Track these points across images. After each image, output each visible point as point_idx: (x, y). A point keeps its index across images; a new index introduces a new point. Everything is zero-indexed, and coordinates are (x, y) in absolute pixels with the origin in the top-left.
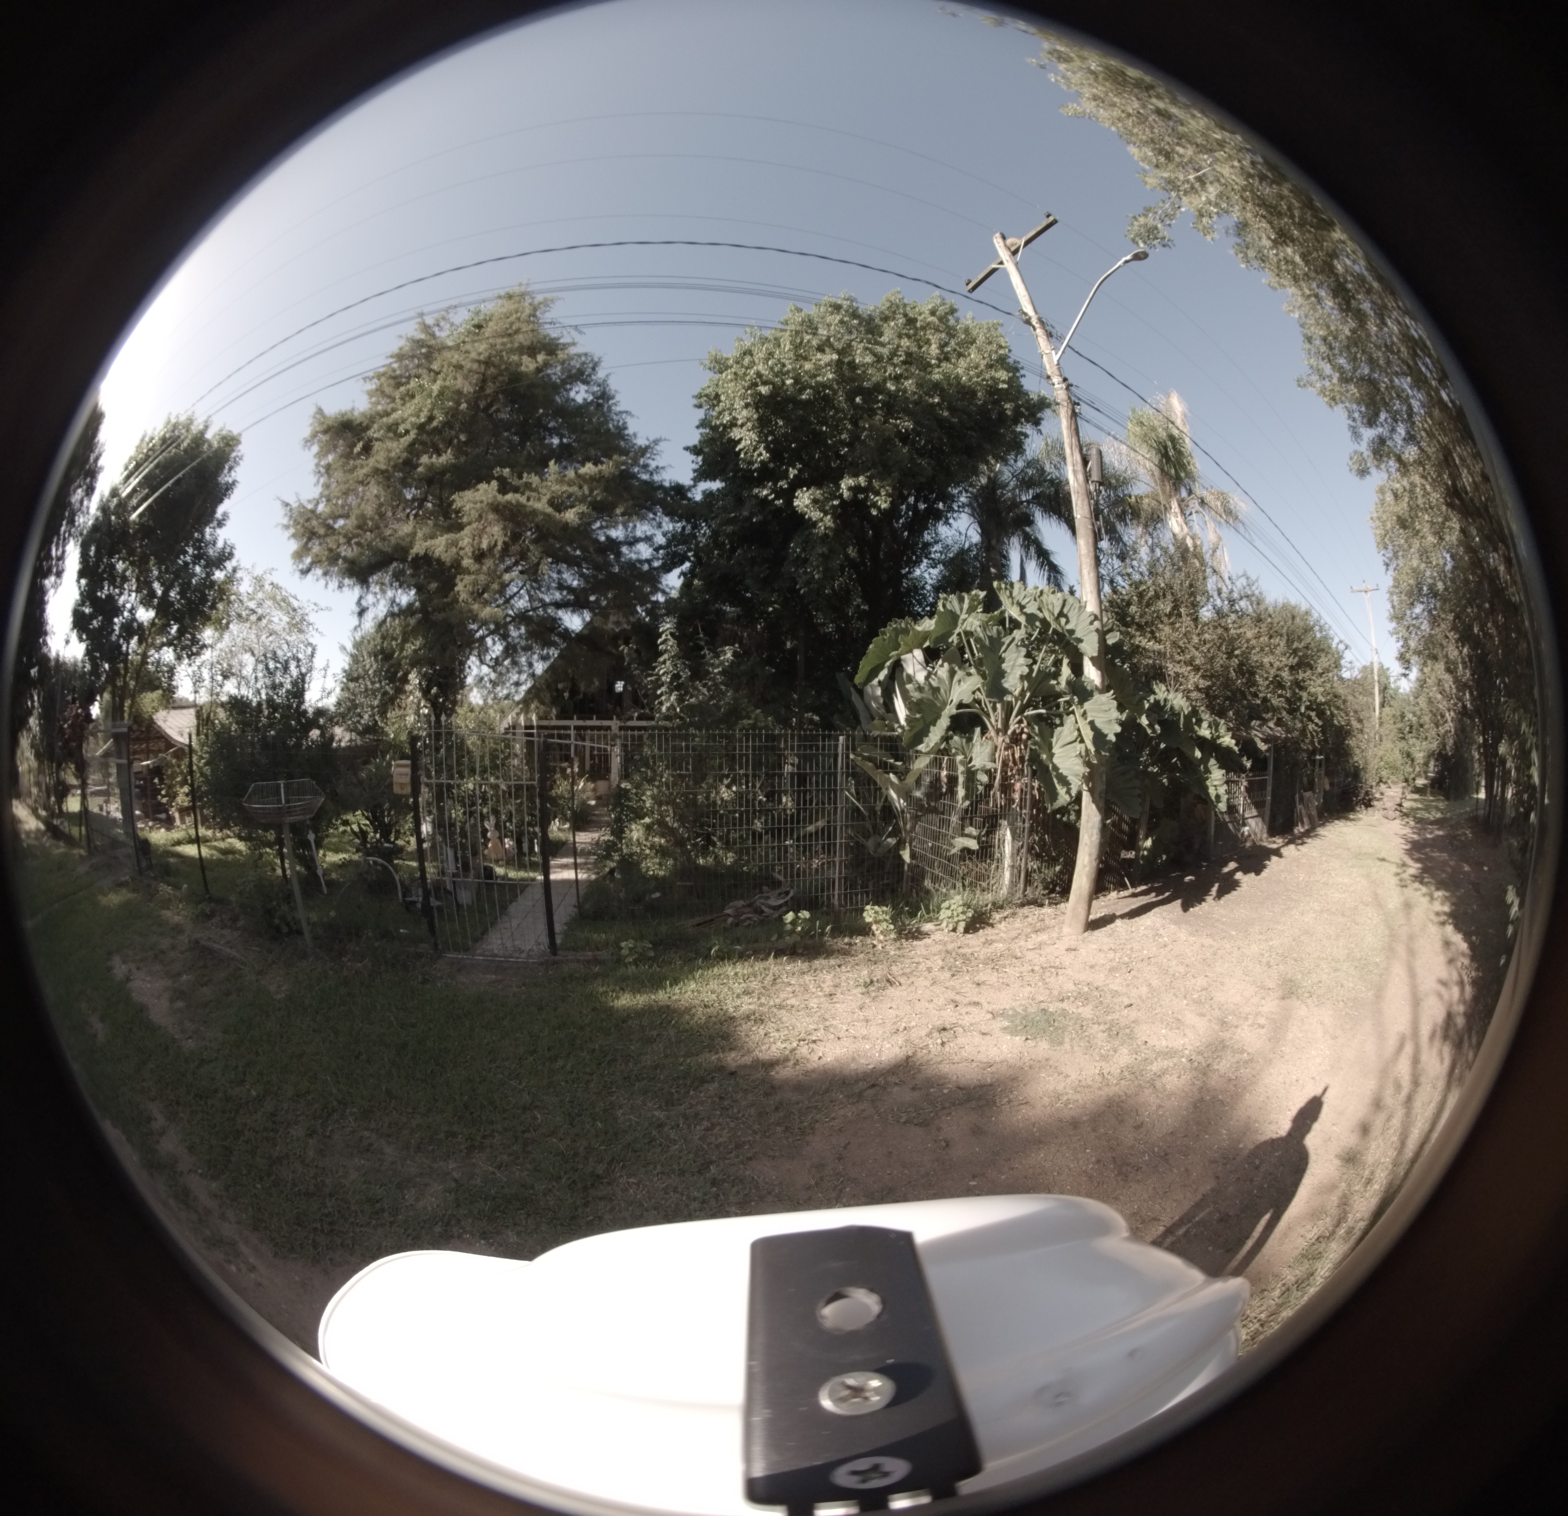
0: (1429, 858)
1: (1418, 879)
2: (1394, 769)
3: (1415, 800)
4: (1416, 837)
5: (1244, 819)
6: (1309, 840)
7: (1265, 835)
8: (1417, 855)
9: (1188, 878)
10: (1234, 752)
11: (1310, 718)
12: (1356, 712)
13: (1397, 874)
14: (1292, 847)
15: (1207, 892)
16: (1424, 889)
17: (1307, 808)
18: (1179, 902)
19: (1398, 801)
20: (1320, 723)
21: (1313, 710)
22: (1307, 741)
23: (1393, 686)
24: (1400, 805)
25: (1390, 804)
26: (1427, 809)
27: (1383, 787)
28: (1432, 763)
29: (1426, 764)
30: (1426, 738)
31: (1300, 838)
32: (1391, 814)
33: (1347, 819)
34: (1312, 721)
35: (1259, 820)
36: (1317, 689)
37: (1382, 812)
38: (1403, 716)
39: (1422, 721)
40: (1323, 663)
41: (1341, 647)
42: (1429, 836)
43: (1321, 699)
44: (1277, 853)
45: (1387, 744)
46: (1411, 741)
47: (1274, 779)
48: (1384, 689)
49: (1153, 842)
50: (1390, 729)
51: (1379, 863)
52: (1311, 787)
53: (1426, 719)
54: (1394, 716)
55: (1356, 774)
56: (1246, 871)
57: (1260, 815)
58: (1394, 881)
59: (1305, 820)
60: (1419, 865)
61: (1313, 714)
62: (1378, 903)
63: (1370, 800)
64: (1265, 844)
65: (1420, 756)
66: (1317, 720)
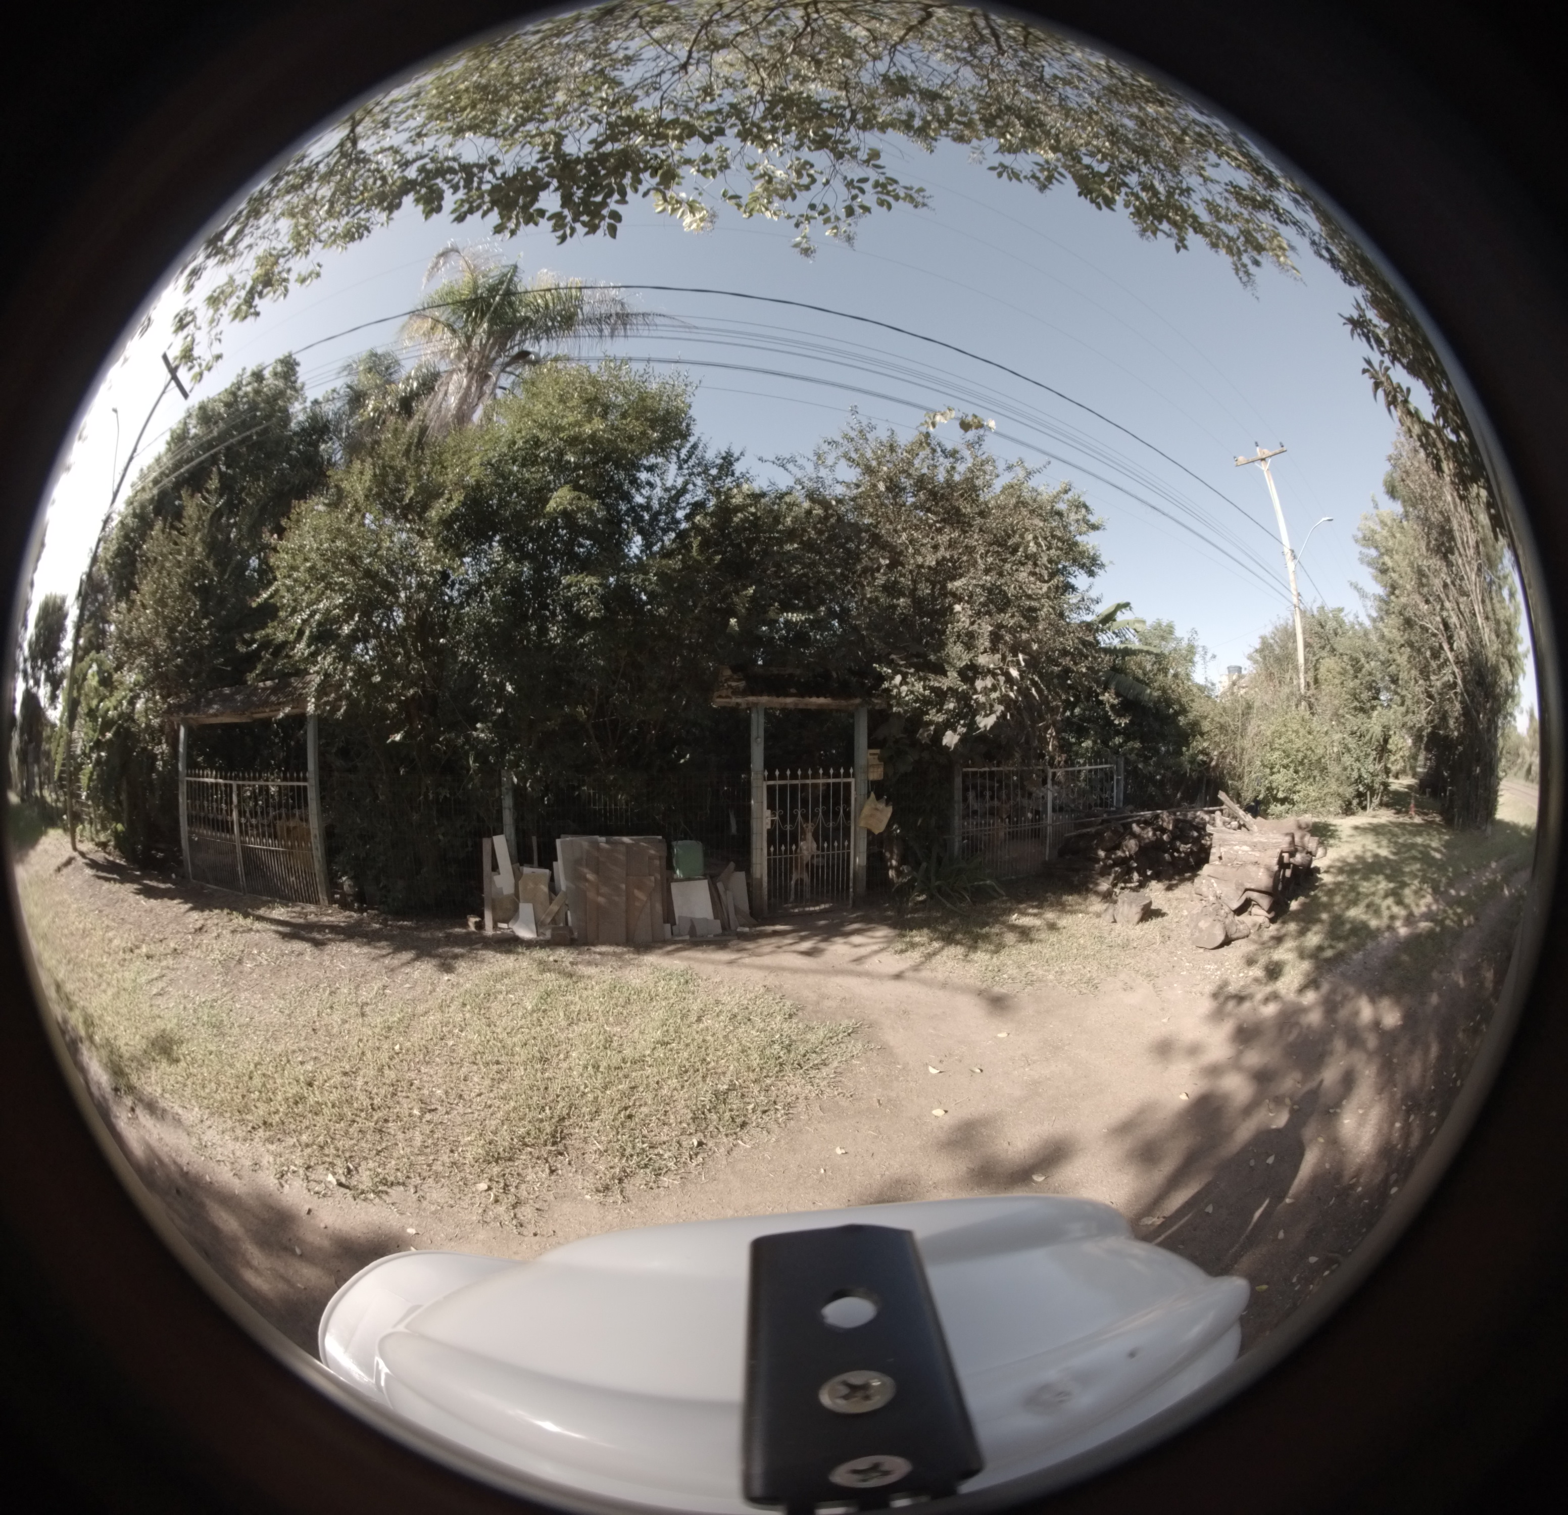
39: (1393, 669)
65: (1399, 740)
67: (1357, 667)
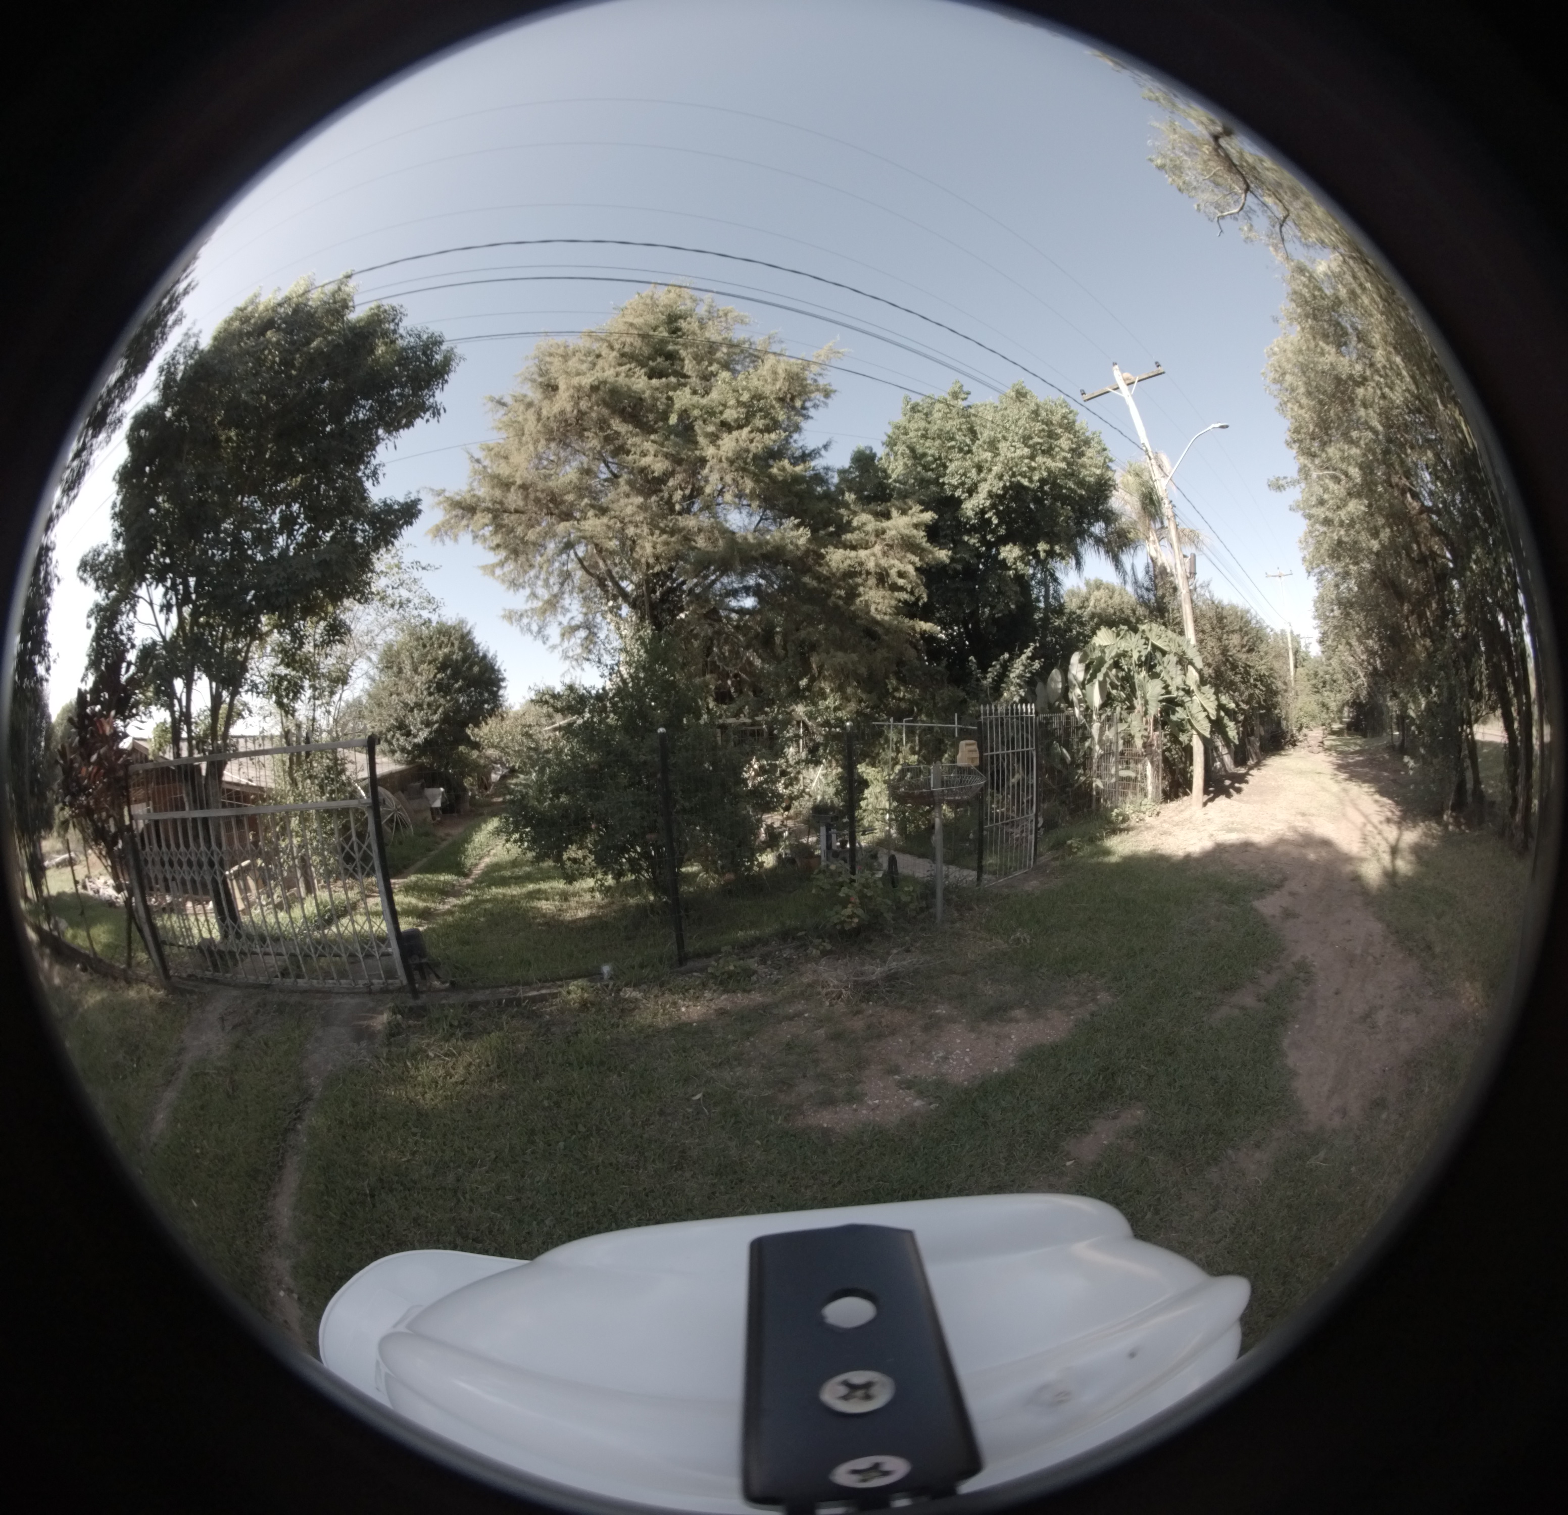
2: (1314, 718)
4: (1341, 762)
5: (1222, 755)
6: (1262, 768)
7: (1237, 767)
8: (1344, 770)
11: (1256, 686)
12: (1281, 677)
14: (1255, 772)
16: (1354, 784)
17: (1255, 748)
19: (1320, 740)
23: (1303, 649)
24: (1322, 743)
25: (1313, 743)
26: (1346, 745)
27: (1305, 730)
28: (1346, 711)
30: (1340, 691)
31: (1256, 766)
32: (1315, 750)
33: (1281, 754)
35: (1229, 756)
37: (1307, 749)
42: (1352, 760)
43: (1264, 673)
44: (1248, 774)
45: (1305, 698)
48: (1296, 652)
50: (1305, 686)
51: (1316, 775)
52: (1252, 733)
54: (1308, 674)
55: (1281, 723)
56: (1240, 783)
57: (1229, 753)
58: (1331, 781)
60: (1347, 774)
61: (1258, 683)
62: (1324, 789)
63: (1295, 741)
64: (1237, 771)
66: (1260, 687)
67: (1316, 674)
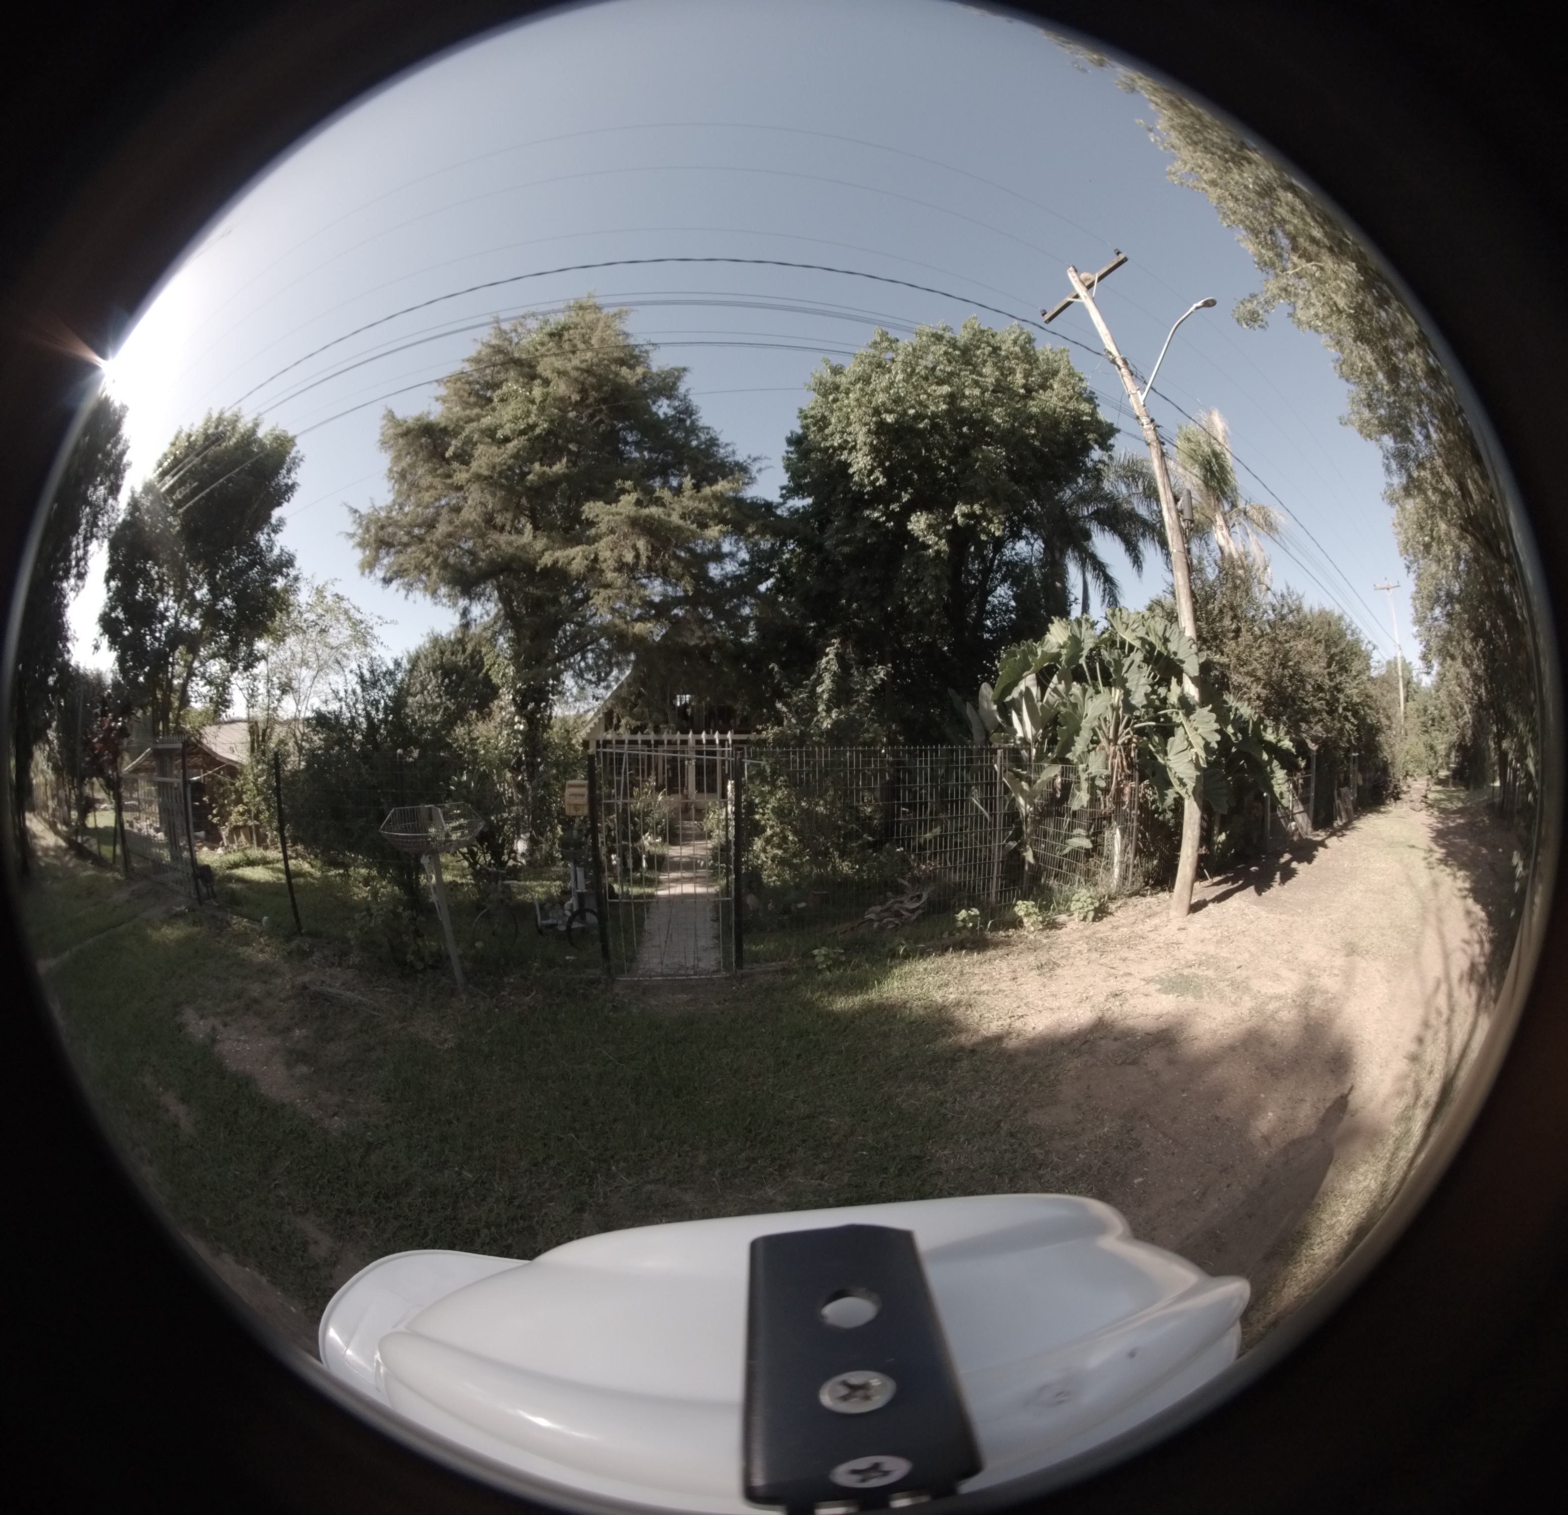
0: (1452, 844)
1: (1443, 861)
2: (1419, 762)
3: (1438, 792)
4: (1440, 826)
5: (1293, 814)
6: (1348, 833)
7: (1310, 829)
8: (1441, 842)
9: (1253, 869)
10: (1292, 754)
11: (1346, 718)
12: (1384, 709)
13: (1425, 859)
14: (1334, 839)
15: (1272, 879)
16: (1448, 870)
17: (1344, 802)
18: (1252, 888)
19: (1424, 793)
20: (1356, 722)
21: (1348, 710)
22: (1345, 739)
23: (1415, 680)
24: (1425, 797)
25: (1416, 796)
26: (1450, 799)
27: (1410, 780)
28: (1453, 754)
29: (1448, 755)
30: (1447, 731)
31: (1340, 830)
32: (1418, 805)
33: (1379, 812)
34: (1349, 721)
35: (1305, 815)
36: (1352, 691)
37: (1409, 804)
38: (1425, 710)
39: (1443, 714)
40: (1356, 666)
41: (1370, 647)
42: (1452, 824)
43: (1356, 700)
44: (1322, 844)
45: (1412, 738)
46: (1434, 734)
47: (1317, 776)
48: (1408, 684)
49: (1227, 836)
50: (1414, 723)
51: (1409, 850)
52: (1346, 782)
53: (1447, 712)
54: (1417, 710)
55: (1384, 769)
56: (1300, 861)
57: (1306, 811)
58: (1423, 864)
59: (1343, 814)
60: (1443, 851)
61: (1349, 714)
62: (1411, 882)
63: (1398, 793)
64: (1310, 837)
65: (1441, 748)
66: (1353, 720)
